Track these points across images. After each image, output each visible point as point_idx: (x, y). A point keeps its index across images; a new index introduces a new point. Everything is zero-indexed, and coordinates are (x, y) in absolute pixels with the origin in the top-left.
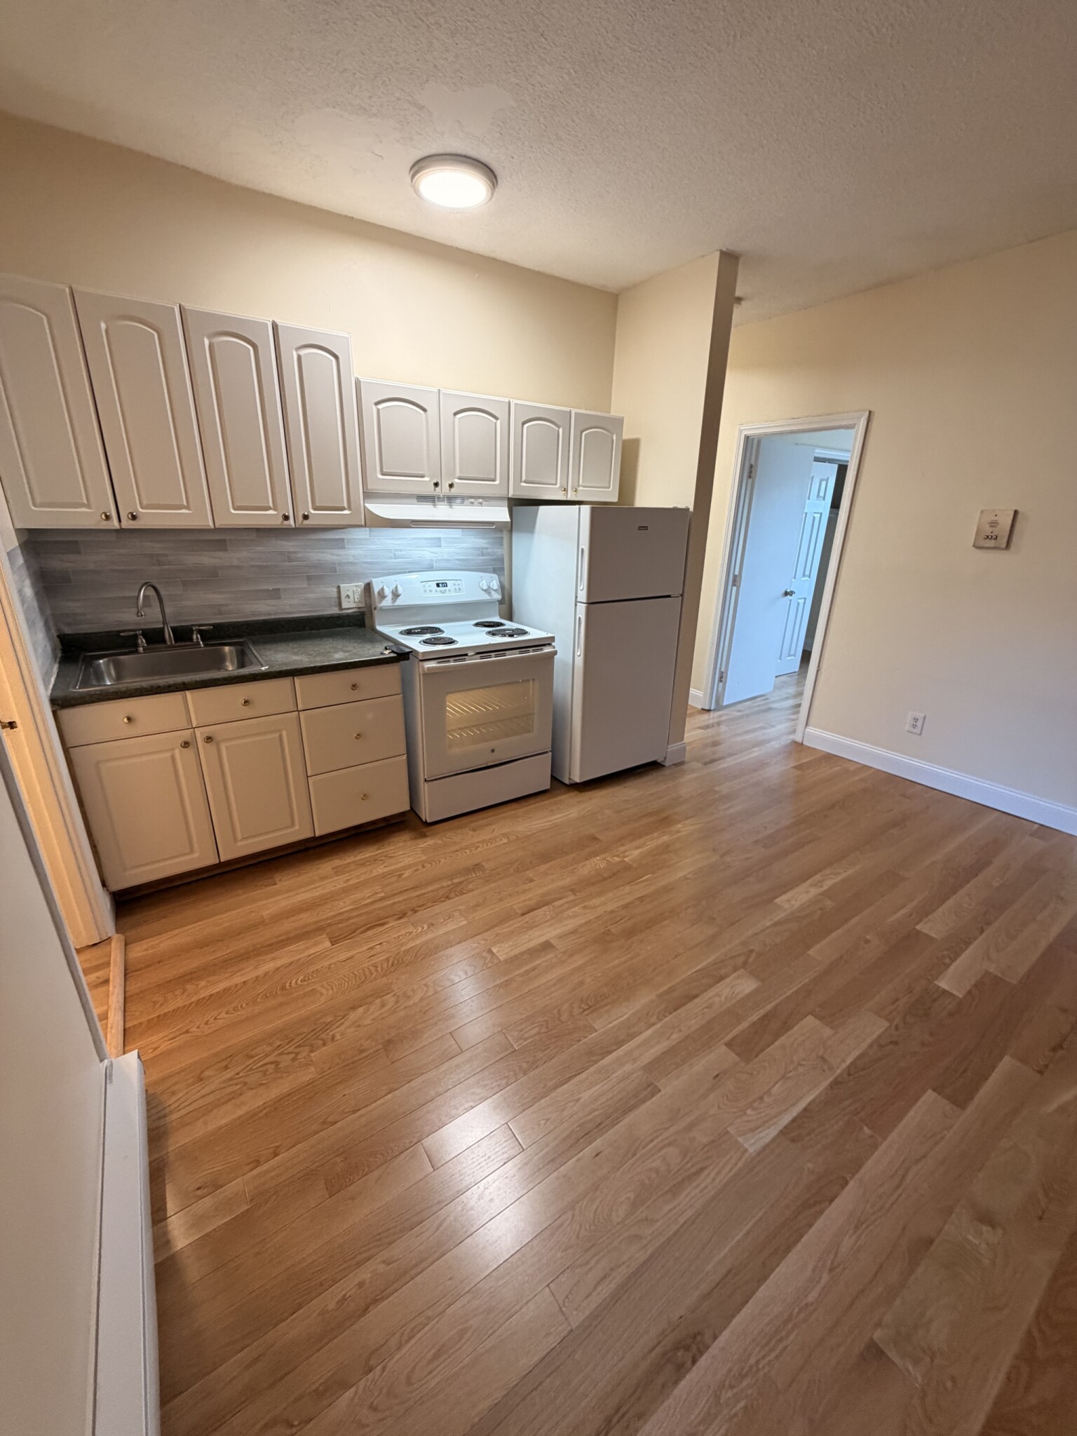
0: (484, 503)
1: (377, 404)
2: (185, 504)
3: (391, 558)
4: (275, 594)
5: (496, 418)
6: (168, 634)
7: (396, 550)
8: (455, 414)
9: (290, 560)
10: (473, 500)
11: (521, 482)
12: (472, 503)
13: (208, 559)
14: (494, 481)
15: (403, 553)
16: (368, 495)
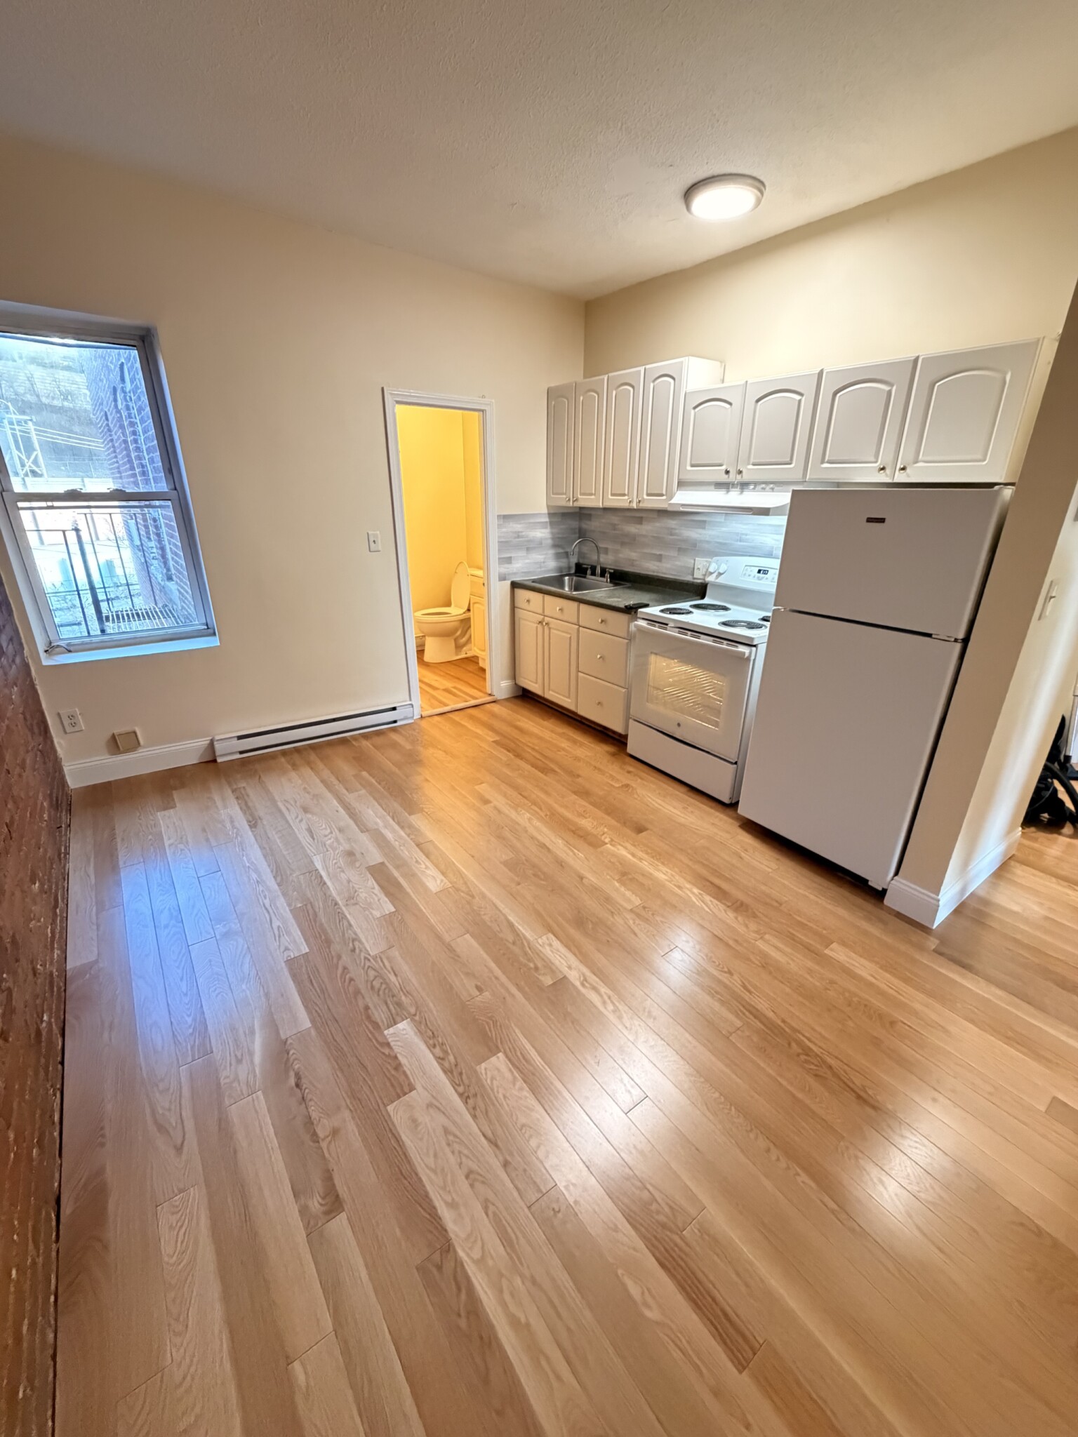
0: (776, 488)
1: (695, 408)
2: (593, 492)
3: (737, 541)
4: (659, 558)
5: (802, 395)
6: (598, 571)
7: (743, 534)
8: (758, 401)
9: (671, 535)
10: (763, 486)
11: (823, 462)
12: (763, 489)
13: (633, 529)
14: (790, 464)
15: (748, 537)
16: (682, 484)
